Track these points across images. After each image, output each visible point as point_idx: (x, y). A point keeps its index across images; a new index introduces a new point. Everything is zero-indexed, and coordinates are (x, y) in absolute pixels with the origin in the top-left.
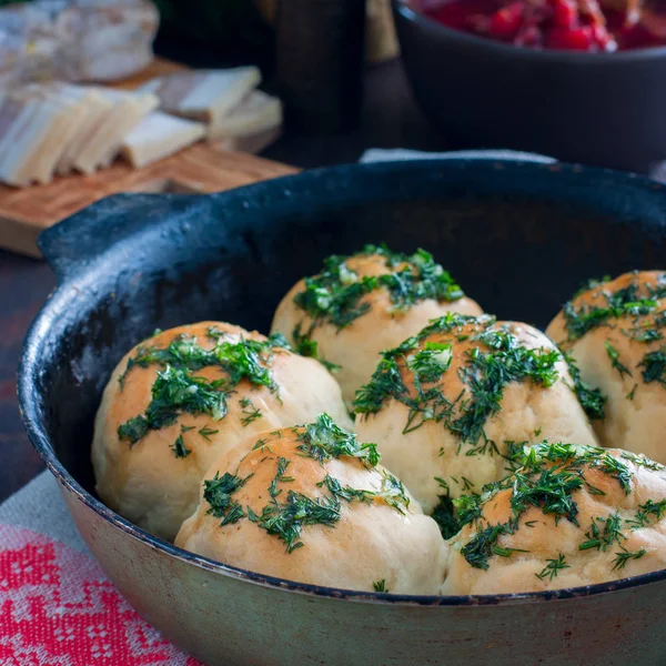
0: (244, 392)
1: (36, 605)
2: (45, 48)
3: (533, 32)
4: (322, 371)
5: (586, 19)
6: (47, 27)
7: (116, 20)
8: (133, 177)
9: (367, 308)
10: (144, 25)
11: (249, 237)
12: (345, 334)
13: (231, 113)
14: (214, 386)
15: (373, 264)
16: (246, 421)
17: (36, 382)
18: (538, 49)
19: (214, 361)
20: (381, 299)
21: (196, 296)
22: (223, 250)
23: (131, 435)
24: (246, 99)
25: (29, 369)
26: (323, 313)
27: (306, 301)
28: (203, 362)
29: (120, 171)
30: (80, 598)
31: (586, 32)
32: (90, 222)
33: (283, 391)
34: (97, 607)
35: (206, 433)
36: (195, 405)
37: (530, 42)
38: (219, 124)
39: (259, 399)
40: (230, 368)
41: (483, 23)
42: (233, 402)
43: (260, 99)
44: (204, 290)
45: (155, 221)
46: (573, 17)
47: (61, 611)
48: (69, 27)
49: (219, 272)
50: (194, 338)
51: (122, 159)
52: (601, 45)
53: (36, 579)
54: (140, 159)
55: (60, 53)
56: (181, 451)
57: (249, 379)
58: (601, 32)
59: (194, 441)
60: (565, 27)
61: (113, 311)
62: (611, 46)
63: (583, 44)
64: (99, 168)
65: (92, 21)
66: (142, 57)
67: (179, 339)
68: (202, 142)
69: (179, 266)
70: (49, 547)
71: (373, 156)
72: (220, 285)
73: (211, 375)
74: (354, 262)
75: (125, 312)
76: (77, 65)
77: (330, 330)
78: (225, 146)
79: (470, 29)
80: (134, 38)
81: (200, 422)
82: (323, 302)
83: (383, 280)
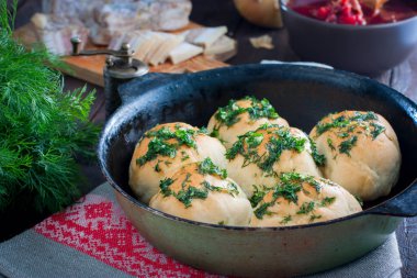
0: (183, 149)
1: (101, 225)
2: (145, 16)
3: (334, 16)
4: (219, 143)
5: (355, 12)
6: (146, 8)
7: (174, 6)
8: (172, 68)
9: (239, 119)
10: (186, 9)
11: (202, 91)
12: (231, 130)
13: (214, 44)
14: (172, 146)
15: (246, 103)
16: (183, 160)
17: (106, 141)
18: (335, 24)
19: (174, 137)
20: (245, 117)
21: (179, 113)
22: (191, 96)
23: (140, 163)
24: (220, 38)
25: (104, 136)
26: (223, 121)
27: (218, 117)
28: (170, 137)
29: (168, 65)
30: (118, 223)
31: (354, 17)
32: (140, 83)
33: (199, 149)
34: (124, 227)
35: (167, 163)
36: (163, 152)
37: (331, 21)
38: (209, 49)
39: (189, 152)
40: (180, 139)
41: (315, 13)
42: (179, 153)
43: (227, 39)
44: (183, 111)
45: (164, 83)
46: (349, 11)
47: (109, 227)
48: (155, 9)
49: (189, 104)
50: (169, 128)
51: (169, 61)
52: (360, 23)
53: (102, 215)
54: (175, 61)
55: (151, 19)
56: (157, 169)
57: (186, 144)
58: (360, 17)
59: (162, 166)
60: (346, 15)
61: (144, 117)
62: (364, 23)
63: (352, 22)
64: (160, 64)
65: (165, 7)
66: (185, 21)
67: (163, 128)
68: (201, 55)
69: (173, 101)
70: (110, 204)
71: (265, 62)
72: (190, 109)
73: (172, 141)
74: (239, 103)
75: (149, 117)
76: (158, 24)
77: (226, 127)
78: (211, 58)
79: (310, 16)
80: (182, 14)
81: (165, 159)
82: (223, 117)
83: (247, 109)
